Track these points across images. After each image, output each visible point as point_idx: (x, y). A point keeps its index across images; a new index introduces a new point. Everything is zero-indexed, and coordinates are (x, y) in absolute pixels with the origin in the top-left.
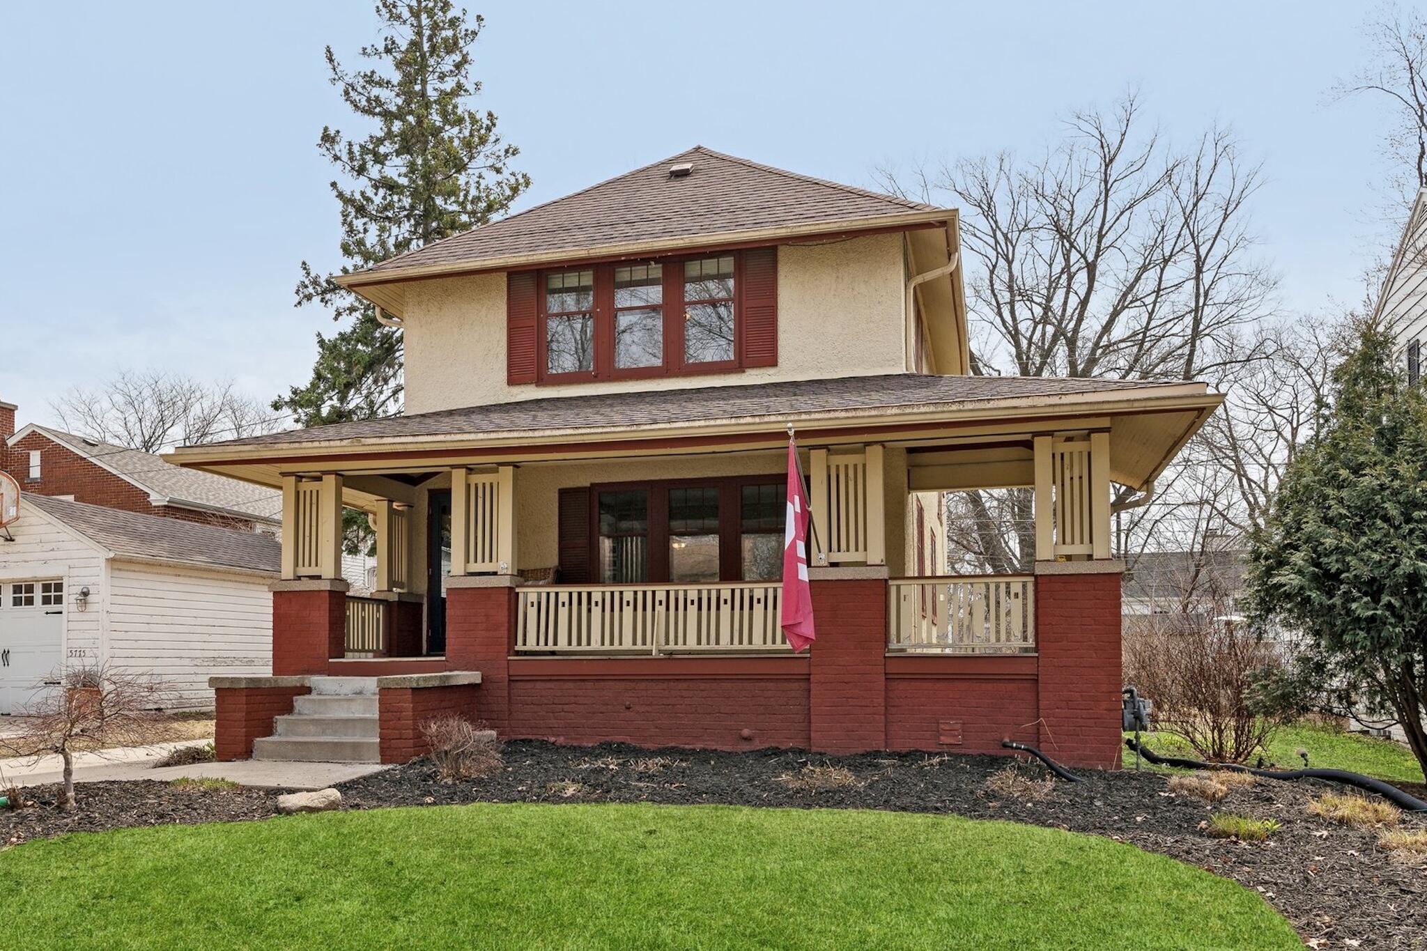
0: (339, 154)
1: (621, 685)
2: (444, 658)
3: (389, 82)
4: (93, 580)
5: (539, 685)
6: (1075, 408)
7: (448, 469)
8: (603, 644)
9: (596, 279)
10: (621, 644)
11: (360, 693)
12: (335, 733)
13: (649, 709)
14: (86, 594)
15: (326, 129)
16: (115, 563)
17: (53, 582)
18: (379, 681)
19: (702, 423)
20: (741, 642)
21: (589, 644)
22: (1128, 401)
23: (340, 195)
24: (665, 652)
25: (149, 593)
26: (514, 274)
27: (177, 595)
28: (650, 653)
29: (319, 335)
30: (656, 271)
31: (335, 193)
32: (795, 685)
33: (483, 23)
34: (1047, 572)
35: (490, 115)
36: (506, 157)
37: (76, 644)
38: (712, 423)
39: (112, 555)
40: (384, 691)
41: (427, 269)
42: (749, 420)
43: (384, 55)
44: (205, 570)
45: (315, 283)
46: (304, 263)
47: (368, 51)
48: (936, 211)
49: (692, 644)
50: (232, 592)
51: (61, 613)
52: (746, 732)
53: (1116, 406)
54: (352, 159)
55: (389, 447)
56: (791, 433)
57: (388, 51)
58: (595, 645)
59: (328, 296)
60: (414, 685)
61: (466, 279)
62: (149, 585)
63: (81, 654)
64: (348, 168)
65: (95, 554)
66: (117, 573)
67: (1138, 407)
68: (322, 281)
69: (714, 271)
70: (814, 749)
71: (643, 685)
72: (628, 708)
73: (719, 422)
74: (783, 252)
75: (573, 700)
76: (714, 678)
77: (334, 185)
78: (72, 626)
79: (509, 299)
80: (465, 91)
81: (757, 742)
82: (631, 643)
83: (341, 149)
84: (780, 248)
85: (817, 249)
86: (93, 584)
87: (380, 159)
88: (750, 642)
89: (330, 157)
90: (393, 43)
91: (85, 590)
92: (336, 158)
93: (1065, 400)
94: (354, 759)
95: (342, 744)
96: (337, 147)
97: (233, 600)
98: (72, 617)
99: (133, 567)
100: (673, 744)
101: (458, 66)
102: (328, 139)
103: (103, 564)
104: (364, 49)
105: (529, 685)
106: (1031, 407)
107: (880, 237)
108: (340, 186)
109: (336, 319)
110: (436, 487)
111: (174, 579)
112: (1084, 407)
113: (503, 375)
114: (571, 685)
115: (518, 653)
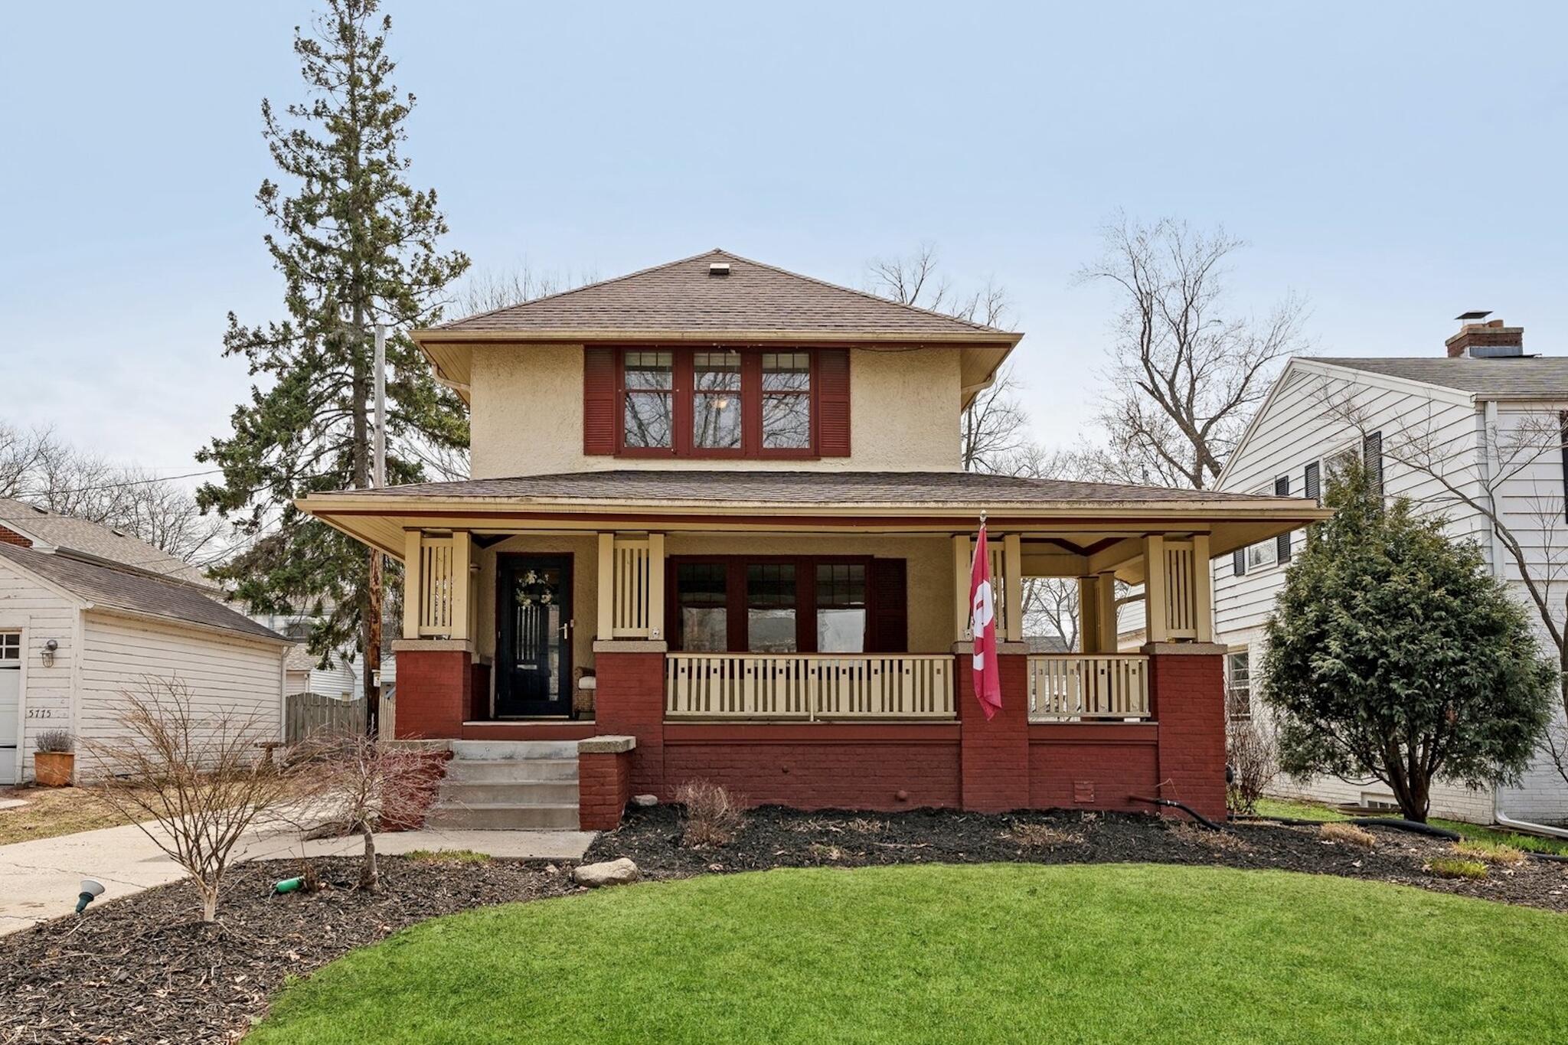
0: (274, 209)
1: (778, 750)
2: (593, 723)
3: (319, 145)
4: (61, 633)
5: (694, 749)
6: (1221, 513)
7: (595, 533)
8: (756, 710)
9: (675, 361)
10: (774, 710)
11: (511, 758)
12: (508, 800)
13: (806, 772)
14: (52, 648)
15: (266, 182)
16: (90, 616)
17: (5, 634)
18: (581, 745)
19: (888, 505)
20: (891, 710)
21: (742, 709)
22: (1262, 510)
23: (274, 249)
24: (822, 718)
25: (119, 649)
26: (591, 347)
27: (146, 652)
28: (807, 718)
29: (255, 388)
30: (734, 359)
31: (269, 246)
32: (946, 750)
33: (415, 102)
34: (1165, 652)
35: (433, 192)
36: (436, 234)
37: (38, 703)
38: (898, 505)
39: (90, 605)
40: (584, 756)
41: (511, 334)
42: (933, 505)
43: (312, 117)
44: (175, 626)
45: (242, 334)
46: (231, 313)
47: (296, 109)
48: (1000, 333)
49: (844, 710)
50: (193, 650)
51: (19, 668)
52: (903, 794)
53: (1252, 513)
54: (287, 215)
55: (567, 508)
56: (983, 519)
57: (317, 113)
58: (749, 711)
59: (253, 349)
60: (620, 750)
61: (539, 347)
62: (117, 639)
63: (45, 714)
64: (281, 223)
65: (65, 604)
66: (90, 626)
67: (1268, 515)
68: (250, 334)
69: (789, 365)
70: (965, 809)
71: (800, 750)
72: (785, 772)
73: (904, 505)
74: (855, 355)
75: (729, 763)
76: (871, 744)
77: (268, 238)
78: (32, 683)
79: (586, 370)
80: (396, 165)
81: (910, 803)
82: (784, 709)
83: (278, 202)
84: (852, 351)
85: (886, 355)
86: (63, 637)
87: (312, 219)
88: (900, 710)
89: (264, 209)
90: (325, 106)
91: (52, 643)
92: (271, 212)
93: (1207, 506)
94: (544, 826)
95: (531, 810)
96: (273, 202)
97: (193, 658)
98: (33, 673)
99: (108, 620)
100: (830, 806)
101: (387, 140)
102: (267, 191)
103: (77, 615)
104: (292, 107)
105: (686, 749)
106: (1183, 510)
107: (942, 350)
108: (274, 241)
109: (251, 374)
110: (506, 550)
111: (141, 634)
112: (1226, 513)
113: (580, 445)
114: (727, 750)
115: (673, 718)
